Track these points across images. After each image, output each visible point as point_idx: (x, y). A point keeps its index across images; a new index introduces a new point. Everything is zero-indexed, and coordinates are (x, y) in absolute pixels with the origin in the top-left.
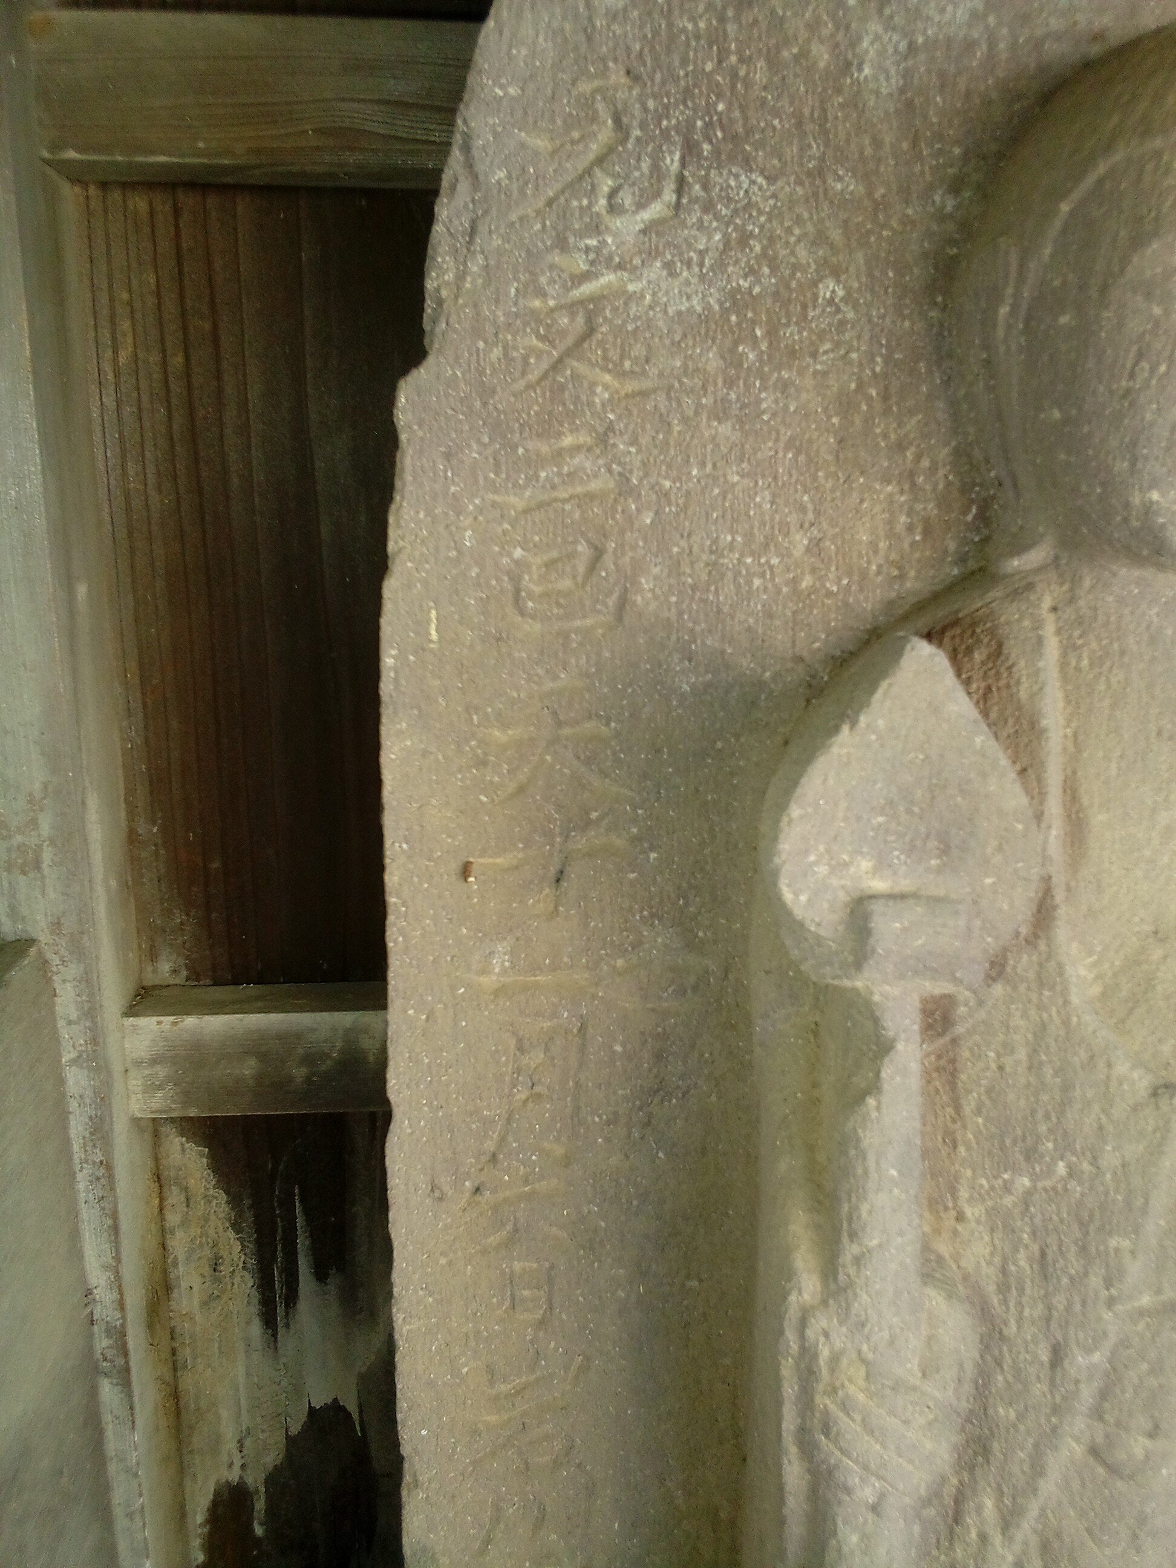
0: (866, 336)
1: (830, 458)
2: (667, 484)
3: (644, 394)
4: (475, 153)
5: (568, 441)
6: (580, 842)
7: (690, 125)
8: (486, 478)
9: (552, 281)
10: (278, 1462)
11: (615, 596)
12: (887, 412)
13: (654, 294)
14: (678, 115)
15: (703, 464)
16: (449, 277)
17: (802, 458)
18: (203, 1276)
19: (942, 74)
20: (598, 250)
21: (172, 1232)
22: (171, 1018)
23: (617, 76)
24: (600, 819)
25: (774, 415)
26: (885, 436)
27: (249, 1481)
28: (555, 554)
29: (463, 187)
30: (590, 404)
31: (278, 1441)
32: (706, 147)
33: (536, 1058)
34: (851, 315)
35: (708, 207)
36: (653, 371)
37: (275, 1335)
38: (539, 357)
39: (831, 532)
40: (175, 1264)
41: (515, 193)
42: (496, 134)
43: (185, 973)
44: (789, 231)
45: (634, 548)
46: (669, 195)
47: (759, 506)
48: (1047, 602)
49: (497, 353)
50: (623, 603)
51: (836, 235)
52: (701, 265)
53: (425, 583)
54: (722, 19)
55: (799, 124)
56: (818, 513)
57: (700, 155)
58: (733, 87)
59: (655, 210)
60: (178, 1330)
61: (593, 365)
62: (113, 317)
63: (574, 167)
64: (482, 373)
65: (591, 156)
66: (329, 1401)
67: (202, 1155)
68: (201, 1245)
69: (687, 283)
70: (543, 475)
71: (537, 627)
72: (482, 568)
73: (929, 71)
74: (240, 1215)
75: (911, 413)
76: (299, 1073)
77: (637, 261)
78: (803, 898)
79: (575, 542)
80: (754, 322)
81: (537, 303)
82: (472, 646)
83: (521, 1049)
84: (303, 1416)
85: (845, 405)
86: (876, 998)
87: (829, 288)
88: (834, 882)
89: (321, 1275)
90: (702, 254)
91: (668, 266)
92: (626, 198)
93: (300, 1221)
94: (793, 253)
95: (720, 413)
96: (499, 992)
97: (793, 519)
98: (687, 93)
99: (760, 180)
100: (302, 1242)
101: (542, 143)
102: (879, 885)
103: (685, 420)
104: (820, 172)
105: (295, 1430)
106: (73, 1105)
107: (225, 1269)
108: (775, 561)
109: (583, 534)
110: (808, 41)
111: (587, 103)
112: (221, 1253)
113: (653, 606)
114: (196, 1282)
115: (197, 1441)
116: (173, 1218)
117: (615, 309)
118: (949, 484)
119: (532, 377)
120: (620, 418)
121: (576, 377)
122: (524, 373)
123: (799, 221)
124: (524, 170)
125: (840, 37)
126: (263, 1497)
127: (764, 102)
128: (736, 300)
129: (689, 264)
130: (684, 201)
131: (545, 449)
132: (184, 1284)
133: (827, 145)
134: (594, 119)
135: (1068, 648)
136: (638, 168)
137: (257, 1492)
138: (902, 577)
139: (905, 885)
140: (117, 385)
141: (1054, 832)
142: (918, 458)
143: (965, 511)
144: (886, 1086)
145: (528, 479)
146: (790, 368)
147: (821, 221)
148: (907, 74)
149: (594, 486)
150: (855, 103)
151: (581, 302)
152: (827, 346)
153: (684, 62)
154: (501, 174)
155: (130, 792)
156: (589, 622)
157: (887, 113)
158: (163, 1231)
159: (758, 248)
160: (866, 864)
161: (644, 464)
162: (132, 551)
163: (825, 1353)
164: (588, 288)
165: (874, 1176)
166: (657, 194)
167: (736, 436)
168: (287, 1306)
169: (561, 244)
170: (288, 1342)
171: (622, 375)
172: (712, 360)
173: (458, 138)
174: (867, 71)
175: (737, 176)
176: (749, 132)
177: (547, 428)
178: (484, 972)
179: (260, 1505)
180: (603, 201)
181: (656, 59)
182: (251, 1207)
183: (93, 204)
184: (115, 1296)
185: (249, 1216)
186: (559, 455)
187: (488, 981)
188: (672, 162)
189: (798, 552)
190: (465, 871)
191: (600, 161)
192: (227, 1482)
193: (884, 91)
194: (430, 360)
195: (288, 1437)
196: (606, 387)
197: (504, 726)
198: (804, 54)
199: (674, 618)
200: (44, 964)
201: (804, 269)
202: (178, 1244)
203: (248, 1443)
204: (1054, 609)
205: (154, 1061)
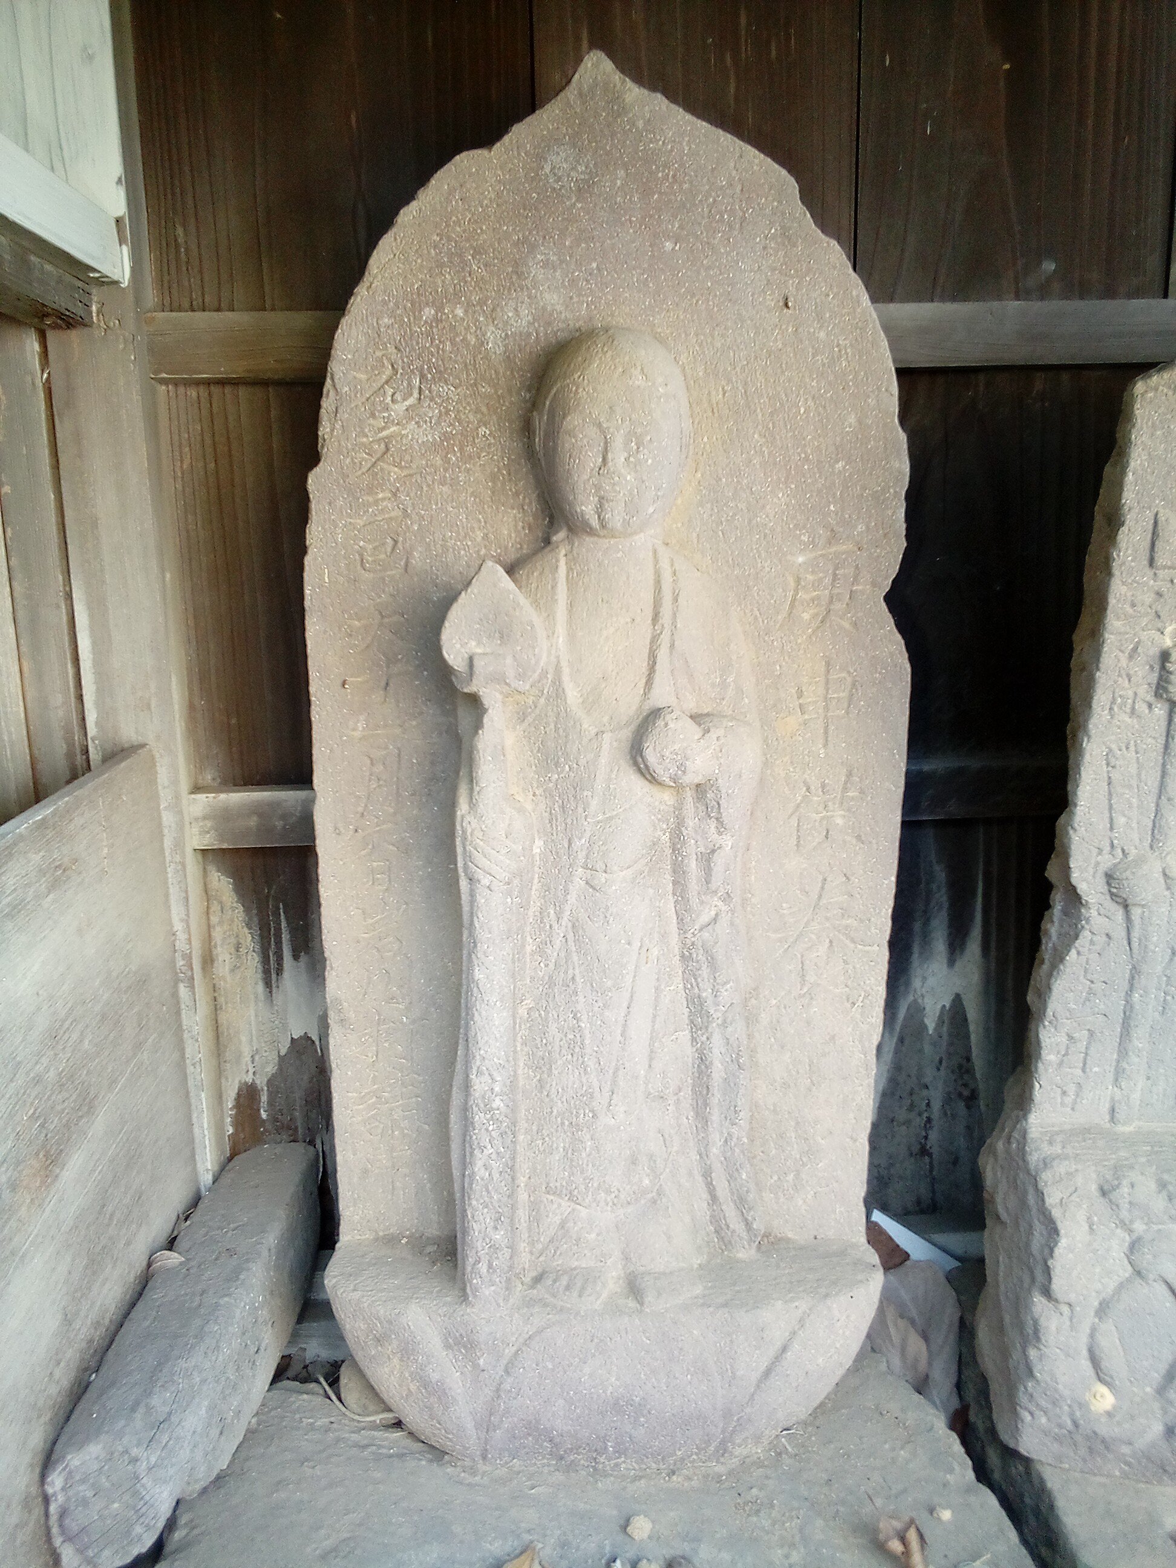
0: (500, 449)
1: (489, 499)
2: (423, 512)
3: (411, 475)
4: (336, 381)
5: (380, 496)
6: (395, 669)
7: (422, 367)
8: (346, 512)
9: (370, 431)
10: (274, 1072)
11: (404, 561)
12: (510, 480)
13: (412, 435)
14: (417, 363)
15: (437, 504)
16: (328, 430)
17: (477, 500)
18: (231, 954)
19: (519, 345)
20: (388, 418)
21: (214, 927)
22: (213, 795)
23: (391, 349)
24: (402, 658)
25: (465, 483)
26: (511, 490)
27: (258, 1082)
28: (377, 544)
29: (332, 393)
30: (389, 480)
31: (273, 1058)
32: (429, 376)
33: (379, 768)
34: (493, 441)
35: (432, 399)
36: (414, 466)
37: (270, 992)
38: (366, 461)
39: (491, 530)
40: (216, 947)
41: (353, 396)
42: (343, 373)
43: (219, 780)
44: (465, 408)
45: (410, 539)
46: (416, 395)
47: (461, 520)
48: (563, 552)
49: (348, 460)
50: (407, 565)
51: (484, 409)
52: (431, 422)
53: (322, 558)
54: (431, 327)
55: (466, 365)
56: (485, 522)
57: (427, 379)
58: (438, 353)
59: (411, 401)
60: (217, 986)
61: (389, 464)
62: (180, 446)
63: (376, 386)
64: (342, 468)
65: (384, 381)
66: (302, 1034)
67: (229, 883)
68: (229, 936)
69: (426, 430)
70: (371, 510)
71: (372, 575)
72: (347, 550)
73: (514, 345)
74: (250, 919)
75: (520, 481)
76: (279, 824)
77: (404, 422)
78: (452, 657)
79: (386, 538)
80: (453, 445)
81: (365, 440)
82: (343, 585)
83: (372, 764)
84: (288, 1044)
85: (493, 478)
86: (481, 693)
87: (482, 430)
88: (463, 650)
89: (296, 957)
90: (430, 418)
91: (417, 423)
92: (398, 397)
93: (284, 924)
94: (467, 417)
95: (443, 483)
96: (363, 738)
97: (476, 525)
98: (419, 356)
99: (452, 388)
100: (285, 937)
101: (363, 377)
102: (479, 651)
103: (428, 486)
104: (475, 384)
105: (283, 1052)
106: (166, 831)
107: (243, 950)
108: (469, 543)
109: (389, 535)
110: (466, 334)
111: (380, 360)
112: (241, 941)
113: (420, 564)
114: (227, 957)
115: (228, 1055)
116: (214, 919)
117: (397, 441)
118: (537, 509)
119: (364, 470)
120: (401, 486)
121: (382, 469)
122: (360, 468)
123: (468, 404)
124: (356, 387)
125: (478, 332)
126: (266, 1092)
127: (451, 357)
128: (446, 437)
129: (426, 422)
130: (422, 397)
131: (371, 499)
132: (220, 959)
133: (477, 374)
134: (383, 366)
135: (570, 569)
136: (402, 385)
137: (263, 1090)
138: (521, 548)
139: (488, 650)
140: (183, 478)
141: (561, 639)
142: (524, 498)
143: (544, 520)
144: (485, 726)
145: (364, 512)
146: (470, 464)
147: (478, 404)
148: (506, 346)
149: (393, 514)
150: (486, 357)
151: (383, 438)
152: (484, 454)
153: (418, 343)
154: (347, 389)
155: (190, 682)
156: (394, 572)
157: (500, 362)
158: (209, 926)
159: (453, 416)
160: (474, 643)
161: (413, 504)
162: (190, 560)
163: (469, 831)
164: (385, 433)
165: (482, 759)
166: (411, 395)
167: (449, 492)
168: (278, 974)
169: (373, 415)
170: (278, 997)
171: (401, 468)
172: (438, 461)
173: (329, 375)
174: (490, 345)
175: (442, 387)
176: (446, 369)
177: (371, 490)
178: (354, 730)
179: (264, 1098)
180: (389, 398)
181: (406, 343)
182: (257, 914)
183: (171, 394)
184: (186, 936)
185: (256, 919)
186: (376, 502)
187: (357, 734)
188: (416, 382)
189: (479, 539)
190: (344, 683)
191: (387, 382)
192: (245, 1082)
193: (498, 352)
194: (321, 464)
195: (279, 1056)
196: (395, 473)
197: (359, 620)
198: (464, 340)
199: (429, 569)
200: (153, 757)
201: (472, 423)
202: (218, 934)
203: (257, 1058)
204: (566, 555)
205: (205, 818)
